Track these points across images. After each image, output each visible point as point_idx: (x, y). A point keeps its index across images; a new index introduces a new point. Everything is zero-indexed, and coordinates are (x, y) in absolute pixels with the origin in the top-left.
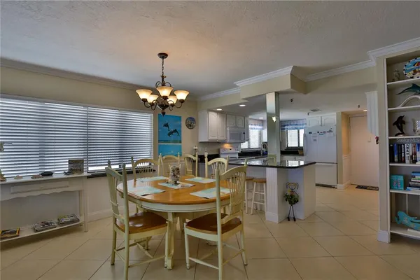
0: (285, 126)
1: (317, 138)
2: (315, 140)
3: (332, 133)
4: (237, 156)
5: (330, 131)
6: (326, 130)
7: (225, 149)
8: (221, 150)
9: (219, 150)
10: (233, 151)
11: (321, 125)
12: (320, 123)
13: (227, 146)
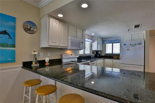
0: (104, 41)
1: (130, 48)
2: (128, 50)
3: (141, 46)
4: (76, 60)
5: (140, 44)
6: (137, 43)
7: (67, 55)
8: (63, 55)
9: (62, 55)
10: (73, 56)
11: (132, 40)
12: (130, 38)
13: (69, 52)
